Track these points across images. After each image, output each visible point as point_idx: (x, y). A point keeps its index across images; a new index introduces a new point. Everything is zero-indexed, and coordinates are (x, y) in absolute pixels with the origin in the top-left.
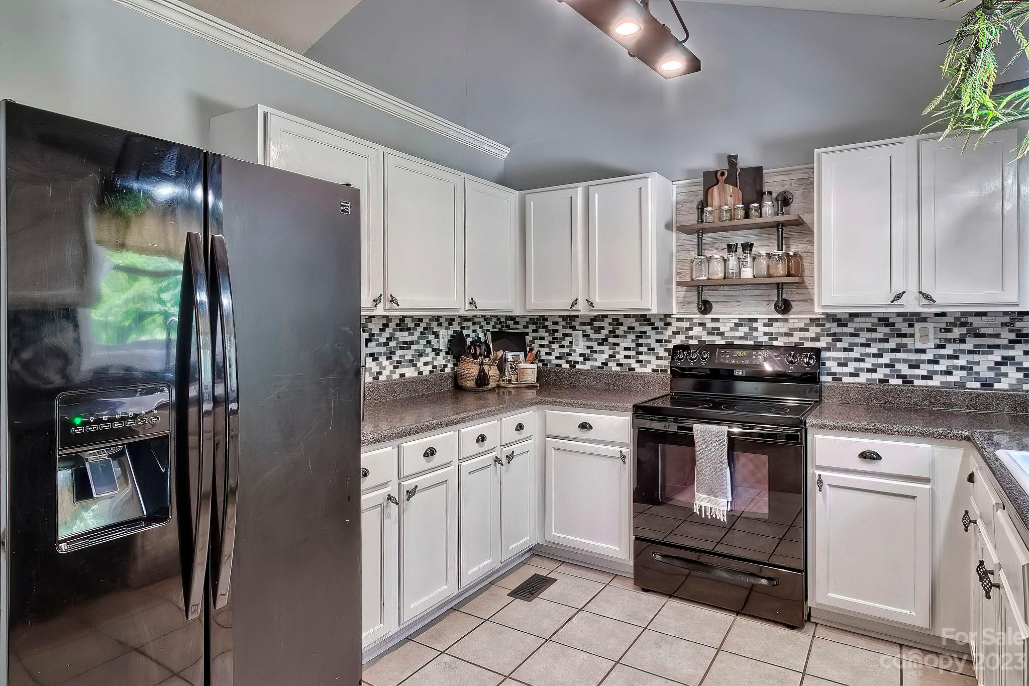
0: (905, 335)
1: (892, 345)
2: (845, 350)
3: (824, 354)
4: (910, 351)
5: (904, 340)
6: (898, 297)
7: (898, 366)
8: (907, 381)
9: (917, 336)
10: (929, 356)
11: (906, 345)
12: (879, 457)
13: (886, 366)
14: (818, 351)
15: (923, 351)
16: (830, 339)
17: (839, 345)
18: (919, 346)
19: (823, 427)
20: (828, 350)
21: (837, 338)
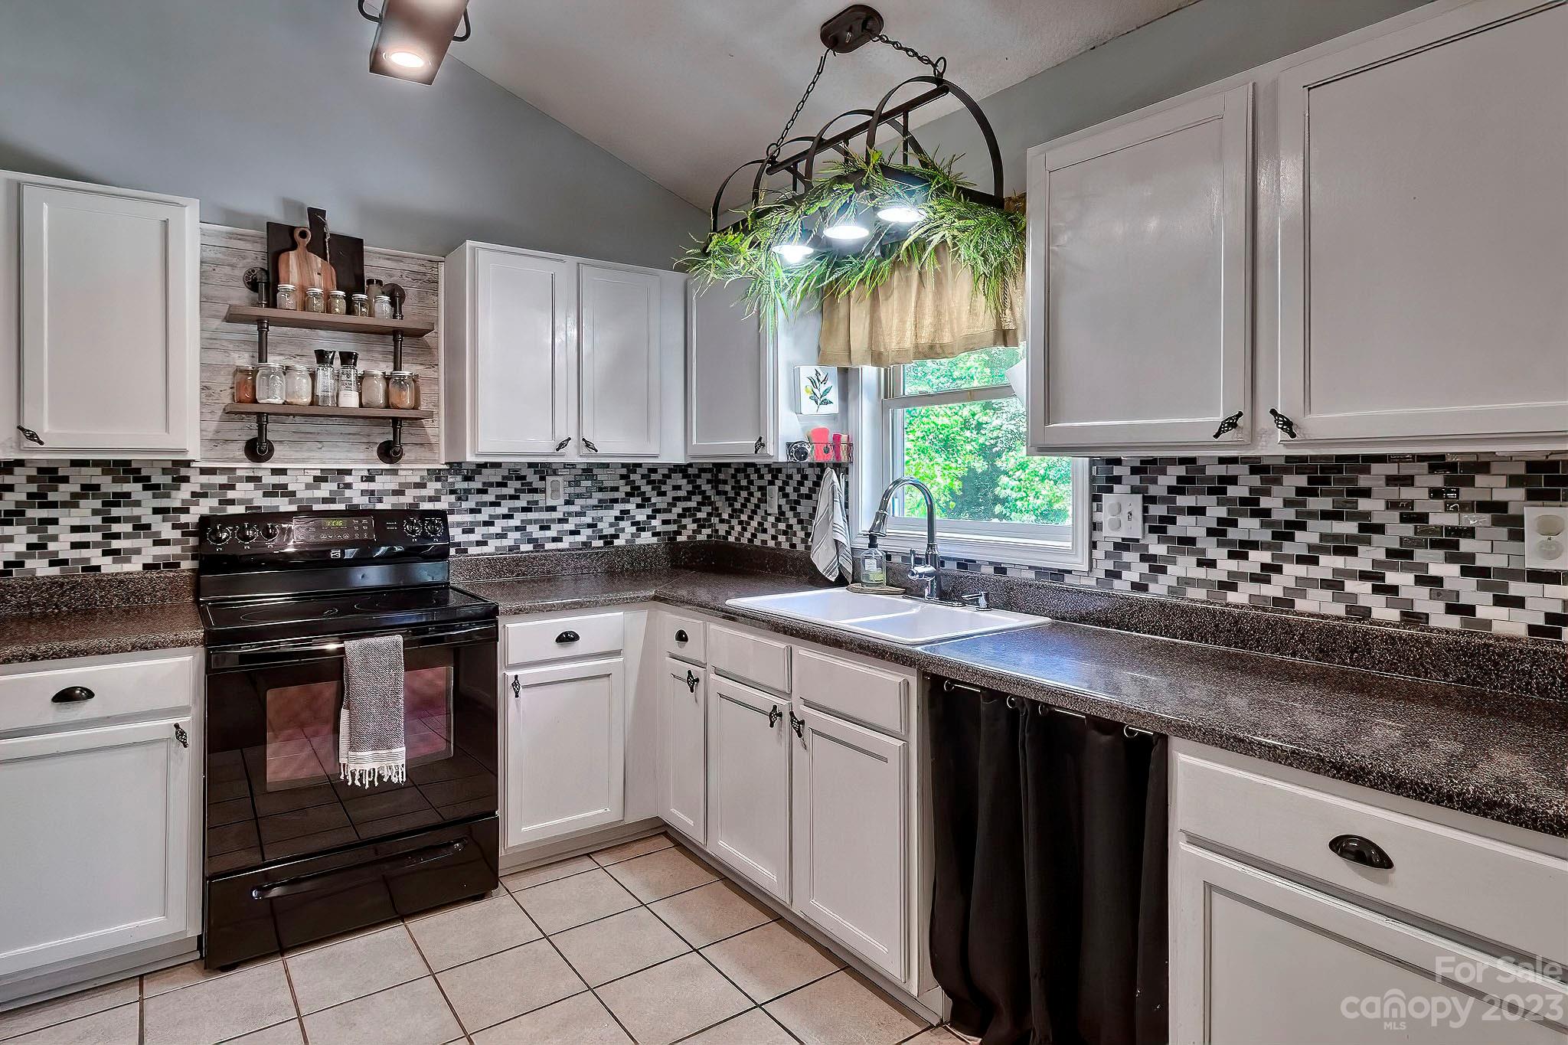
0: (535, 491)
1: (522, 503)
2: (472, 511)
3: (451, 518)
4: (541, 510)
5: (536, 497)
6: (562, 445)
7: (529, 528)
8: (538, 544)
9: (549, 491)
10: (557, 515)
11: (536, 502)
12: (576, 637)
13: (517, 529)
14: (442, 515)
15: (553, 509)
16: (453, 498)
17: (465, 505)
18: (550, 503)
19: (518, 612)
20: (452, 512)
21: (462, 496)
